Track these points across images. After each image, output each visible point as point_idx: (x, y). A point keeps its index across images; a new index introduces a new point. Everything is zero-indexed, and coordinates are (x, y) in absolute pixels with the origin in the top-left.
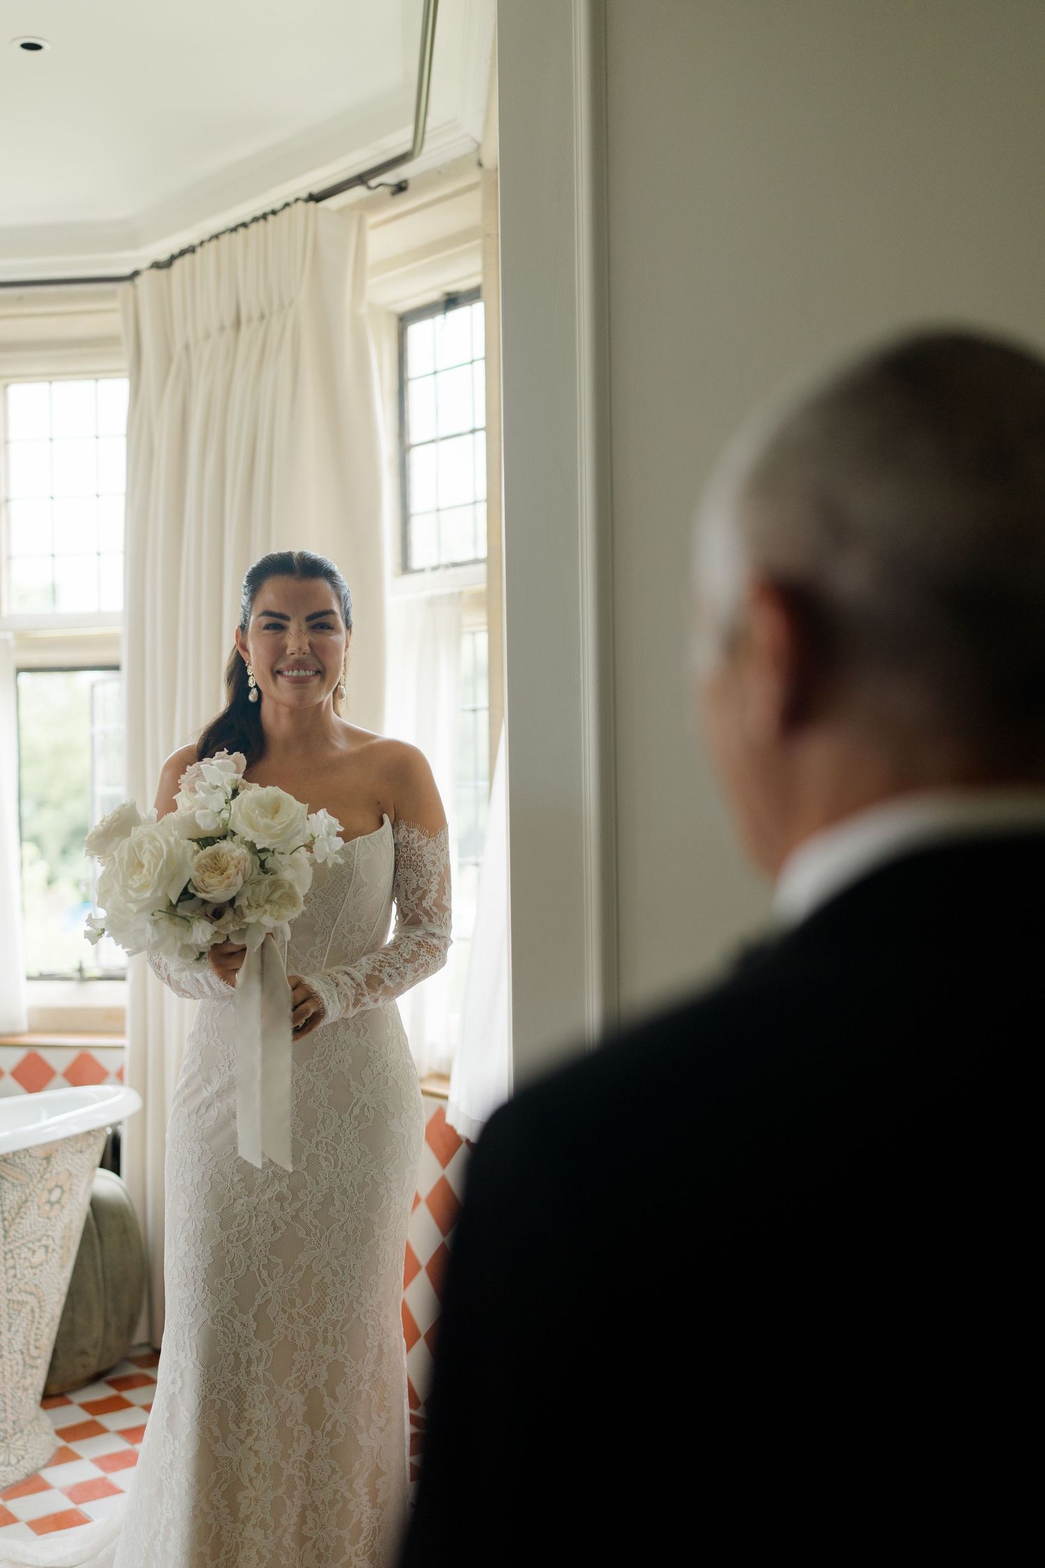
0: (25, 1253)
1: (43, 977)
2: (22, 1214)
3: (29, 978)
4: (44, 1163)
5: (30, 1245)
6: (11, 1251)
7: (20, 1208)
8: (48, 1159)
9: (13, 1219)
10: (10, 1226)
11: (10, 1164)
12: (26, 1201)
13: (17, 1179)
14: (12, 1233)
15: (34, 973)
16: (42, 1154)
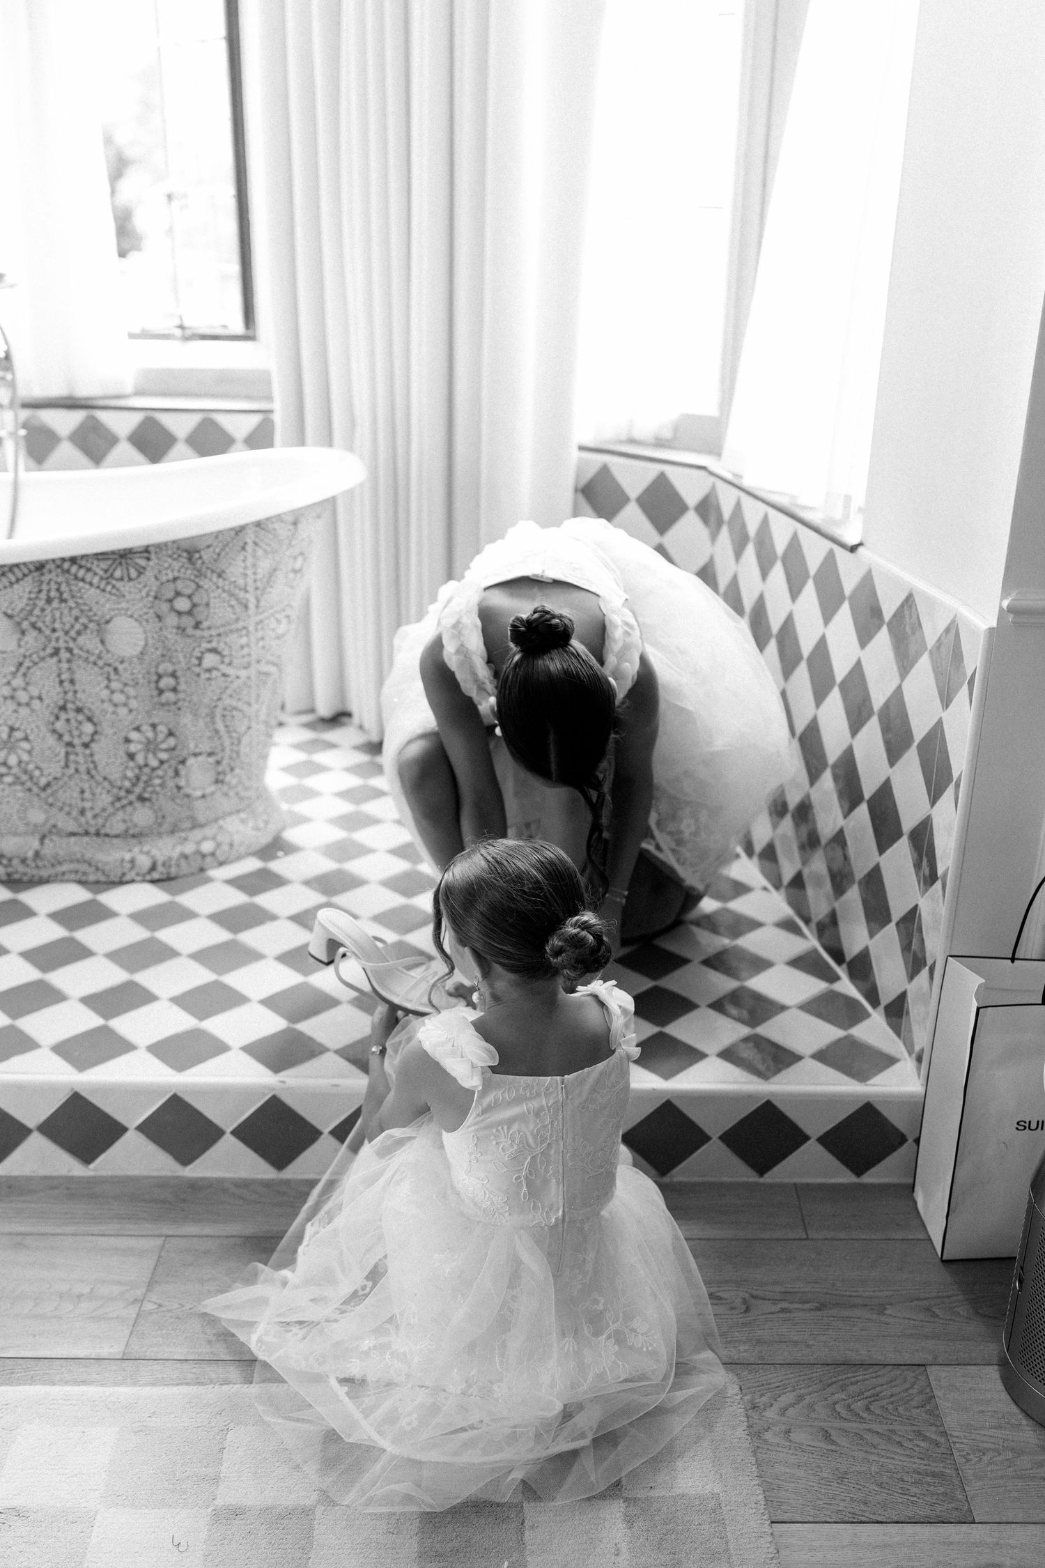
0: (273, 624)
1: (145, 335)
2: (271, 583)
3: (132, 336)
4: (292, 527)
5: (277, 616)
6: (261, 621)
7: (270, 577)
8: (295, 523)
9: (265, 588)
10: (262, 595)
11: (263, 529)
12: (275, 570)
13: (269, 545)
14: (263, 603)
15: (137, 331)
16: (290, 519)
